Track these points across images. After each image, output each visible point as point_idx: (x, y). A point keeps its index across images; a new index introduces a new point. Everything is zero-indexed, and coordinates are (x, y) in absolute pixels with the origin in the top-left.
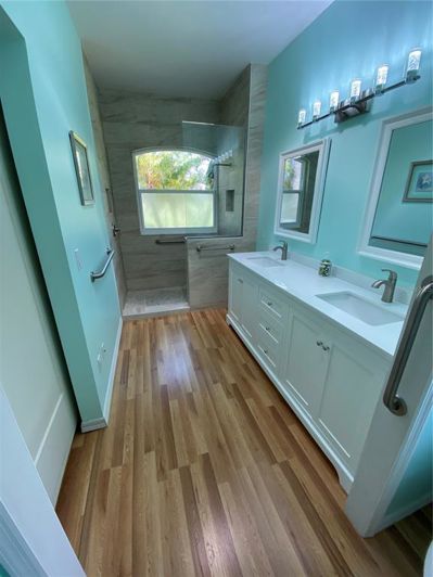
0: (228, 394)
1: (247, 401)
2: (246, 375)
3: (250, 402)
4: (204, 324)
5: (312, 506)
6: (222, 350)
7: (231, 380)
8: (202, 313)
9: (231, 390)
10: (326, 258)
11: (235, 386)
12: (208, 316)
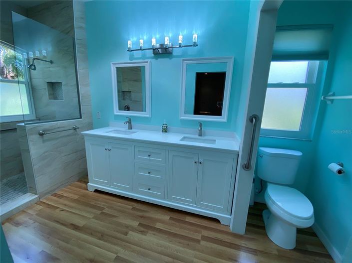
0: (142, 232)
1: (157, 227)
2: (140, 214)
3: (159, 226)
4: (66, 202)
5: (226, 242)
6: (106, 211)
7: (135, 224)
8: (55, 195)
9: (142, 229)
10: (165, 123)
11: (140, 225)
12: (65, 194)
